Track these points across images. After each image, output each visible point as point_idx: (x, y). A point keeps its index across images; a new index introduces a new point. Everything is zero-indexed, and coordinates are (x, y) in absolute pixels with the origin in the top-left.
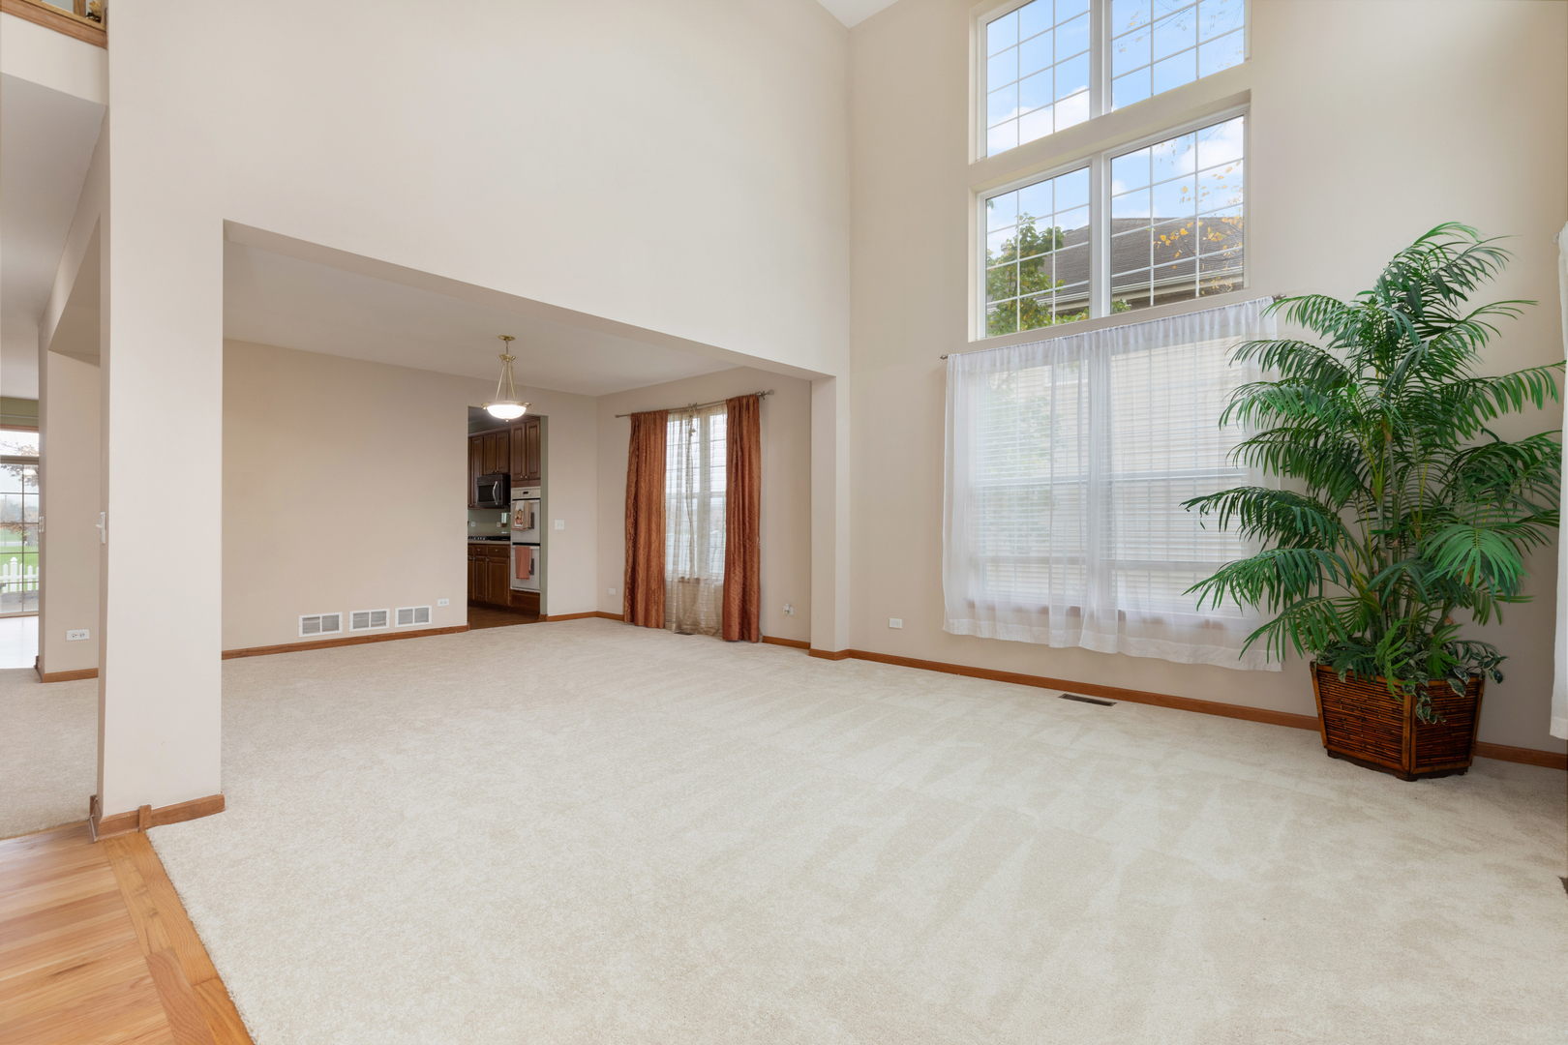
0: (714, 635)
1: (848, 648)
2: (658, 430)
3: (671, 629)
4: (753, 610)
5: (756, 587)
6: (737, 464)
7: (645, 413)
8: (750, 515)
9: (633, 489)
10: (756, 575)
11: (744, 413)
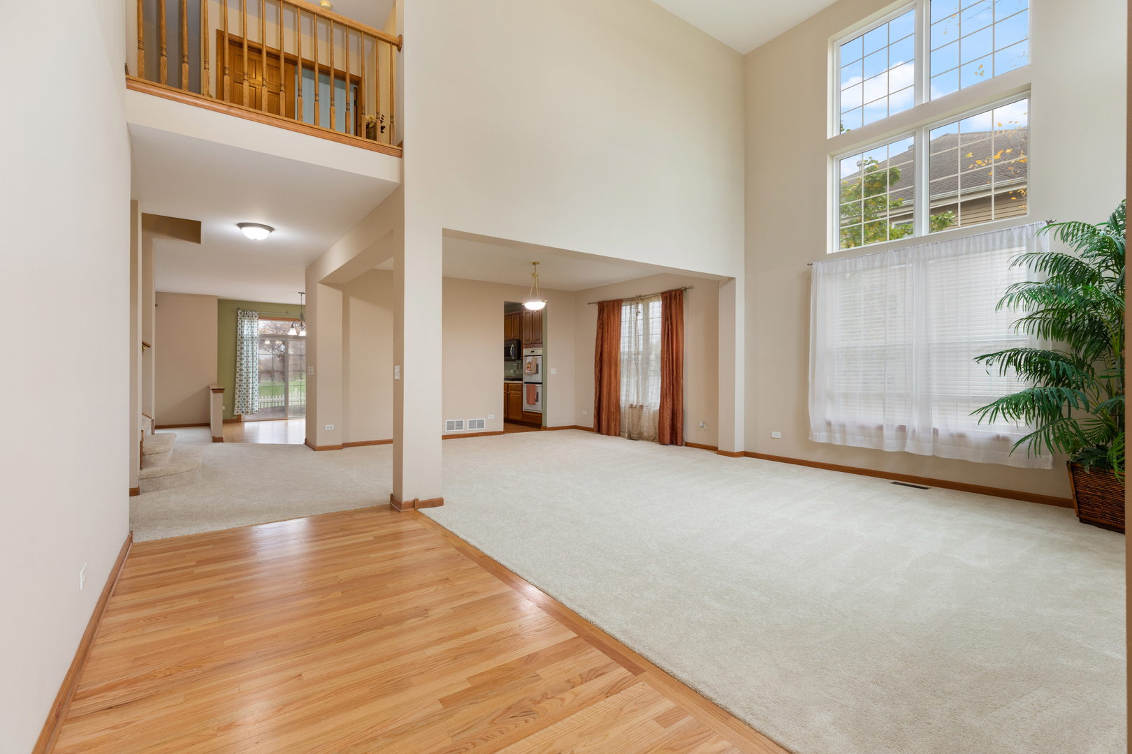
0: (652, 441)
1: (743, 450)
2: (616, 312)
3: (624, 437)
4: (679, 425)
5: (681, 411)
6: (668, 333)
7: (607, 302)
8: (676, 365)
9: (599, 349)
10: (681, 403)
11: (673, 301)
